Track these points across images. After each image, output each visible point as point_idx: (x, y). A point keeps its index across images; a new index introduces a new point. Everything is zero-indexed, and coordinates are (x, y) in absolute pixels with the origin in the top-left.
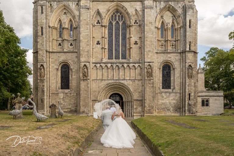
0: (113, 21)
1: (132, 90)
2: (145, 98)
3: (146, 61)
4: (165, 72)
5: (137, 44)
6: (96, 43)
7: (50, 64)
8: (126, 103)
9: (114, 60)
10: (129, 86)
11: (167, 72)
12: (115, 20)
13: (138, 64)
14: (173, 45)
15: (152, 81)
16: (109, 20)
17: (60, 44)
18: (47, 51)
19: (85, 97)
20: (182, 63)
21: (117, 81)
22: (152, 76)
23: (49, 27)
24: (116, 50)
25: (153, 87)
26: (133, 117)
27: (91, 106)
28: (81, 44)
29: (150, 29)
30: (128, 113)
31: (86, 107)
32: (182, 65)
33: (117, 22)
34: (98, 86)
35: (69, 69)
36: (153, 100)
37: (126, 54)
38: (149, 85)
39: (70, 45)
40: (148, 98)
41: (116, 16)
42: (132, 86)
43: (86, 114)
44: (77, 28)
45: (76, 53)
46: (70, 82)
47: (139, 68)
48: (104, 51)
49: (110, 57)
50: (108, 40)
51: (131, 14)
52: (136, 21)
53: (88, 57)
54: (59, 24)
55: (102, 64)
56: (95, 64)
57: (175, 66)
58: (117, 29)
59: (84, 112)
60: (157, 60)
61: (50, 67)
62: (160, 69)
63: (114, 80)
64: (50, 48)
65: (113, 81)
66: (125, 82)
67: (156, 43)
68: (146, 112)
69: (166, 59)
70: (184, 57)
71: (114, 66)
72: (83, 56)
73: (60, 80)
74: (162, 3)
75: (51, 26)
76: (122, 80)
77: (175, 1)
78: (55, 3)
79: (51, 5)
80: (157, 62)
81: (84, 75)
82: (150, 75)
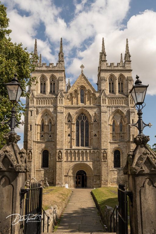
0: (79, 120)
1: (92, 169)
2: (102, 174)
3: (102, 148)
4: (116, 155)
5: (96, 136)
6: (67, 135)
7: (36, 150)
8: (89, 177)
9: (80, 147)
10: (90, 166)
11: (118, 156)
12: (81, 119)
13: (97, 150)
14: (121, 137)
15: (107, 162)
16: (77, 119)
17: (42, 135)
18: (34, 141)
19: (60, 173)
20: (128, 149)
21: (82, 162)
22: (106, 159)
23: (36, 125)
24: (81, 140)
25: (108, 166)
26: (93, 188)
27: (64, 179)
28: (57, 136)
29: (105, 126)
30: (90, 184)
31: (60, 180)
32: (128, 151)
33: (82, 121)
34: (69, 166)
35: (48, 153)
36: (108, 176)
37: (88, 143)
38: (105, 165)
39: (50, 137)
40: (104, 174)
41: (81, 117)
43: (60, 185)
44: (54, 125)
45: (53, 142)
46: (49, 162)
47: (98, 153)
48: (73, 141)
49: (78, 145)
50: (76, 133)
51: (92, 115)
52: (95, 120)
53: (62, 145)
54: (42, 122)
55: (71, 150)
56: (66, 150)
57: (123, 151)
58: (82, 125)
59: (58, 184)
60: (111, 147)
61: (36, 152)
62: (112, 153)
64: (36, 138)
65: (79, 162)
66: (88, 163)
67: (109, 135)
68: (102, 184)
69: (117, 146)
70: (129, 145)
71: (80, 151)
72: (59, 144)
73: (42, 161)
74: (113, 108)
75: (37, 124)
76: (86, 161)
77: (122, 107)
78: (40, 108)
79: (37, 109)
80: (110, 149)
81: (59, 158)
82: (105, 158)
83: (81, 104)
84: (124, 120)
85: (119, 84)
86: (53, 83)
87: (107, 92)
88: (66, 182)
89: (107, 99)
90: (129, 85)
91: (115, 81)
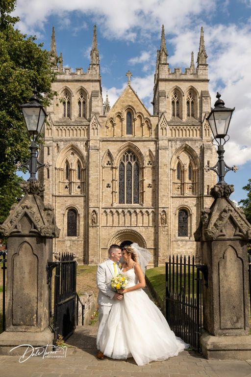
0: (124, 161)
1: (144, 238)
2: (159, 247)
3: (160, 206)
4: (181, 217)
5: (151, 187)
6: (106, 185)
7: (57, 209)
9: (126, 205)
10: (142, 234)
11: (183, 218)
12: (127, 160)
13: (152, 210)
14: (190, 188)
15: (166, 228)
16: (121, 160)
17: (66, 186)
18: (53, 196)
19: (94, 245)
20: (199, 208)
21: (129, 228)
22: (166, 223)
23: (56, 169)
24: (127, 193)
25: (167, 234)
27: (100, 254)
28: (90, 187)
29: (165, 171)
31: (95, 256)
33: (129, 163)
34: (108, 234)
35: (76, 214)
36: (168, 249)
37: (138, 198)
38: (164, 233)
39: (78, 188)
40: (162, 246)
41: (127, 156)
42: (145, 233)
43: (95, 263)
44: (85, 170)
45: (84, 197)
46: (78, 228)
47: (153, 214)
48: (115, 195)
49: (122, 201)
50: (119, 182)
51: (144, 155)
52: (150, 162)
53: (98, 201)
54: (66, 165)
55: (112, 210)
56: (104, 210)
57: (193, 211)
58: (129, 170)
59: (92, 261)
60: (173, 205)
61: (57, 212)
62: (176, 214)
64: (57, 191)
65: (124, 228)
66: (137, 230)
67: (171, 186)
68: (159, 262)
69: (183, 204)
70: (202, 202)
71: (126, 211)
72: (93, 200)
73: (66, 226)
74: (178, 142)
75: (58, 168)
76: (134, 227)
77: (192, 140)
78: (62, 142)
79: (57, 145)
80: (172, 207)
81: (93, 221)
82: (165, 221)
83: (127, 136)
84: (194, 163)
85: (188, 103)
86: (82, 101)
87: (169, 116)
88: (104, 259)
89: (168, 127)
90: (203, 105)
91: (182, 98)
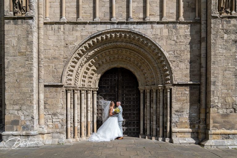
1: (167, 55)
2: (212, 79)
8: (148, 95)
10: (159, 43)
19: (20, 74)
21: (124, 27)
26: (170, 137)
27: (42, 102)
30: (154, 123)
31: (24, 107)
34: (63, 43)
40: (220, 77)
42: (169, 42)
59: (16, 122)
63: (113, 23)
65: (109, 27)
66: (146, 30)
68: (214, 122)
76: (138, 23)
